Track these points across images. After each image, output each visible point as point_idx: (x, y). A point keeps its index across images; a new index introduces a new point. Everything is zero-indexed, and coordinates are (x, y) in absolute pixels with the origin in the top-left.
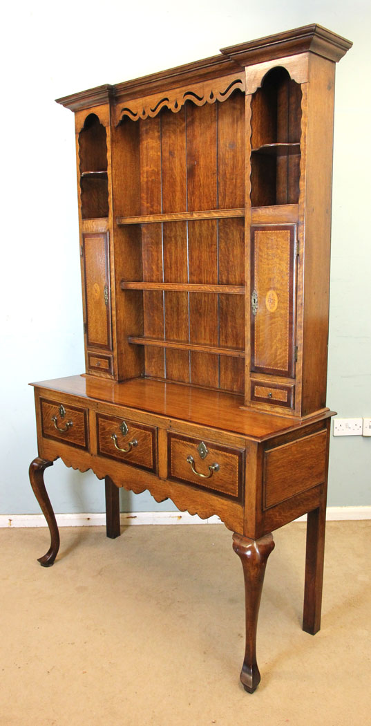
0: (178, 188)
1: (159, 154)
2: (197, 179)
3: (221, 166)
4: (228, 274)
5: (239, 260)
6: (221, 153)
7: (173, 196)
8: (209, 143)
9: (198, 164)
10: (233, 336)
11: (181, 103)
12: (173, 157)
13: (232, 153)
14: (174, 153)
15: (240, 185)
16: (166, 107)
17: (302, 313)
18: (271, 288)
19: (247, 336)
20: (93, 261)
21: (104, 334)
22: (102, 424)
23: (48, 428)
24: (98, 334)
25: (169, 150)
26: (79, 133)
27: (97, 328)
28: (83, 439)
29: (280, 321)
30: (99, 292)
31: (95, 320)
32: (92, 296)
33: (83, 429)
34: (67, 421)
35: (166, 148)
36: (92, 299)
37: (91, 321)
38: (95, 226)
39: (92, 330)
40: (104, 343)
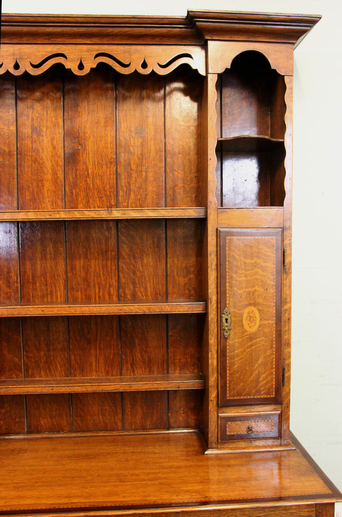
0: (49, 176)
1: (13, 128)
2: (81, 167)
3: (123, 155)
4: (135, 287)
5: (151, 270)
6: (122, 139)
7: (38, 186)
8: (102, 124)
9: (85, 149)
10: (144, 362)
11: (90, 64)
12: (39, 134)
13: (140, 140)
14: (41, 130)
15: (152, 178)
16: (59, 66)
17: (289, 329)
18: (250, 304)
19: (212, 364)
25: (32, 126)
29: (263, 342)
35: (27, 122)
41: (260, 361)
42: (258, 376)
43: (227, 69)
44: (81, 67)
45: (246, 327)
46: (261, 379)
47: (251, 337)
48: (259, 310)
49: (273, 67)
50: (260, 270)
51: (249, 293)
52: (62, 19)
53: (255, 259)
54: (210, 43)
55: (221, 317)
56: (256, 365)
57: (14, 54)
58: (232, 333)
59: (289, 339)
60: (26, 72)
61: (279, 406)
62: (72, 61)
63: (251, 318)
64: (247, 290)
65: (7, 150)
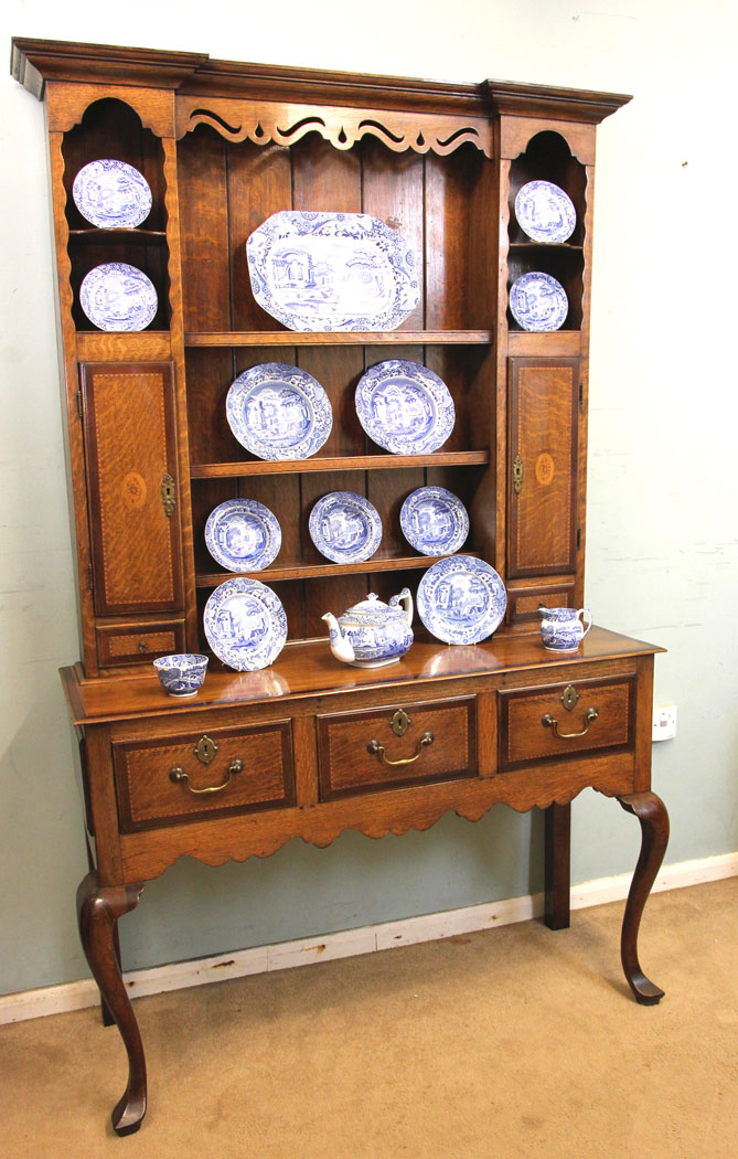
11: (354, 135)
16: (314, 135)
17: (585, 482)
18: (544, 451)
19: (500, 527)
20: (122, 425)
21: (161, 579)
22: (341, 733)
23: (149, 805)
24: (140, 581)
25: (251, 209)
26: (65, 134)
27: (135, 570)
28: (277, 785)
29: (560, 498)
30: (145, 492)
31: (131, 553)
32: (121, 503)
33: (279, 763)
34: (225, 764)
35: (243, 203)
36: (118, 509)
37: (116, 558)
38: (124, 349)
39: (117, 577)
40: (160, 598)
41: (553, 521)
42: (553, 538)
43: (522, 155)
44: (342, 138)
45: (539, 479)
46: (555, 542)
47: (546, 491)
48: (553, 458)
49: (573, 155)
50: (554, 409)
51: (543, 437)
52: (329, 76)
53: (550, 396)
54: (503, 118)
55: (512, 467)
56: (550, 526)
57: (255, 115)
58: (524, 486)
59: (584, 494)
60: (272, 141)
61: (572, 577)
62: (332, 129)
63: (545, 469)
64: (540, 433)
65: (215, 242)
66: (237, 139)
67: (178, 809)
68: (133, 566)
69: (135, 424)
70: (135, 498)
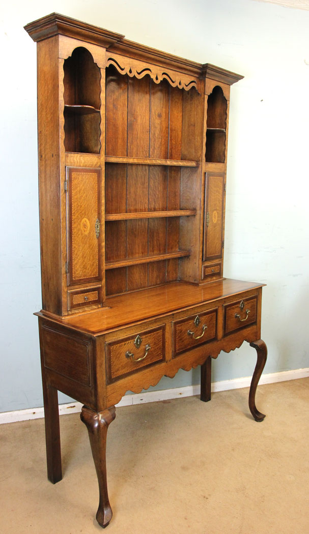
16: (148, 76)
17: (225, 221)
18: (215, 210)
19: (201, 240)
20: (82, 196)
21: (94, 267)
22: (180, 328)
23: (118, 370)
24: (86, 269)
25: (113, 104)
26: (65, 60)
27: (84, 263)
28: (160, 354)
29: (218, 228)
30: (89, 227)
31: (83, 255)
32: (80, 232)
33: (161, 344)
34: (144, 347)
35: (111, 101)
36: (79, 235)
37: (77, 258)
38: (83, 161)
39: (78, 267)
40: (93, 275)
41: (217, 237)
42: (216, 244)
43: (211, 94)
44: (157, 79)
45: (213, 221)
46: (217, 246)
47: (215, 226)
48: (217, 213)
49: (224, 95)
50: (218, 194)
51: (215, 204)
52: (159, 53)
54: (207, 79)
55: (206, 216)
56: (216, 239)
57: (129, 64)
58: (210, 224)
59: (224, 227)
60: (134, 76)
61: (220, 259)
62: (154, 74)
63: (215, 217)
66: (123, 73)
67: (128, 370)
68: (84, 261)
69: (86, 196)
70: (86, 230)
